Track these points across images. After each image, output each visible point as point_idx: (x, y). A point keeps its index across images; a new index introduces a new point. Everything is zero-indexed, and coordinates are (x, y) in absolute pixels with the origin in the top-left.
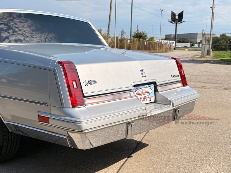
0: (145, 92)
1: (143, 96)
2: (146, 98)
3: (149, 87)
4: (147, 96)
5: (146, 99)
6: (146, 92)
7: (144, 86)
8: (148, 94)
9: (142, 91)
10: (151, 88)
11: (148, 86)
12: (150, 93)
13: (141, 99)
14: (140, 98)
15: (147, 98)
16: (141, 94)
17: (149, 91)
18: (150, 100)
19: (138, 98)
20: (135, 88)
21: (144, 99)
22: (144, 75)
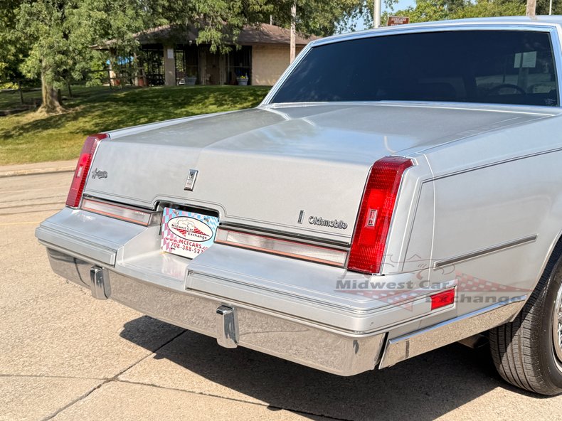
0: (193, 228)
1: (188, 237)
2: (193, 245)
3: (206, 222)
4: (199, 243)
5: (193, 248)
6: (197, 231)
7: (193, 214)
8: (201, 239)
9: (186, 223)
10: (210, 225)
11: (202, 217)
12: (208, 238)
13: (181, 241)
14: (178, 239)
15: (197, 246)
16: (183, 232)
17: (204, 232)
19: (175, 236)
20: (171, 211)
21: (189, 246)
22: (187, 186)
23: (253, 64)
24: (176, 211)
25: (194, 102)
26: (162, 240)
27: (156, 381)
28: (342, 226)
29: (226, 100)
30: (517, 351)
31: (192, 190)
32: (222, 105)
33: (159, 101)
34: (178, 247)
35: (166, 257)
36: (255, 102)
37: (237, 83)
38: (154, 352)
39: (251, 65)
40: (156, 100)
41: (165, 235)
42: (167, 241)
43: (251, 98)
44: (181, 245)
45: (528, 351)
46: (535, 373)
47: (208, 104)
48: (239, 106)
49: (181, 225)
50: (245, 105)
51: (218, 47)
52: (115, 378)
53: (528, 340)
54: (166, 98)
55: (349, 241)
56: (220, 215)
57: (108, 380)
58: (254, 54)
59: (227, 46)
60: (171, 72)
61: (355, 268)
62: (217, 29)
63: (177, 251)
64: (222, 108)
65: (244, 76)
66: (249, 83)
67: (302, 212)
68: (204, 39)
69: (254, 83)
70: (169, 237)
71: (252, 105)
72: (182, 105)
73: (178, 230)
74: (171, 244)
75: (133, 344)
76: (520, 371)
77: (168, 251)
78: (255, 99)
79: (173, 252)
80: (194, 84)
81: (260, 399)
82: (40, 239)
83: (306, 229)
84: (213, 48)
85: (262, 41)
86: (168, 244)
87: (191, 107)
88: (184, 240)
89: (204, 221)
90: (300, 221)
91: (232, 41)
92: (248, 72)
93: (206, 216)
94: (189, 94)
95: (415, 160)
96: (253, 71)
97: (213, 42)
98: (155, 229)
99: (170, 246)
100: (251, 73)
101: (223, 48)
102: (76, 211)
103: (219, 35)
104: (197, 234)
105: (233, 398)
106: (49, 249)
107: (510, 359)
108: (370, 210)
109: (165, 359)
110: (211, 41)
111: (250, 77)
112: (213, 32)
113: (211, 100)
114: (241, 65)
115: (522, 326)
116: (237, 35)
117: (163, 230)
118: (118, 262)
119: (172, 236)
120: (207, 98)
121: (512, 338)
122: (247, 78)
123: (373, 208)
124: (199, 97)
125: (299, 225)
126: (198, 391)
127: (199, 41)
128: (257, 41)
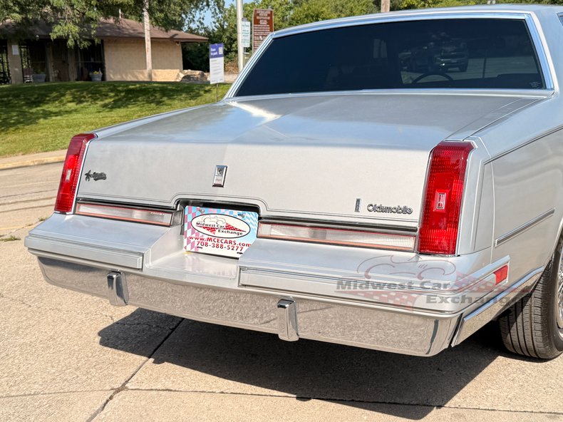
0: (225, 225)
2: (226, 242)
3: (240, 218)
4: (233, 240)
5: (225, 245)
6: (229, 228)
7: (223, 211)
8: (236, 236)
9: (215, 220)
10: (247, 221)
11: (235, 213)
12: (244, 234)
13: (209, 239)
14: (205, 237)
15: (230, 242)
16: (212, 229)
17: (239, 228)
18: (239, 251)
19: (201, 234)
20: (194, 209)
21: (220, 243)
22: (215, 182)
23: (106, 58)
24: (201, 208)
25: (49, 100)
26: (185, 241)
27: (170, 386)
28: (406, 211)
29: (85, 97)
30: (528, 320)
31: (222, 186)
32: (81, 102)
33: (10, 100)
34: (206, 245)
35: (190, 257)
36: (117, 98)
37: (90, 79)
38: (149, 357)
39: (104, 60)
40: (6, 99)
41: (189, 233)
42: (192, 241)
43: (112, 94)
44: (210, 243)
45: (539, 319)
46: (543, 339)
47: (65, 101)
48: (100, 103)
49: (207, 222)
50: (107, 101)
51: (75, 41)
52: (123, 388)
53: (539, 309)
54: (17, 96)
55: (416, 225)
56: (261, 209)
57: (118, 390)
58: (106, 48)
59: (85, 40)
60: (17, 69)
61: (428, 251)
62: (75, 23)
63: (205, 250)
64: (82, 105)
65: (98, 71)
66: (103, 78)
67: (358, 201)
68: (61, 33)
69: (108, 79)
70: (194, 236)
71: (114, 101)
72: (37, 103)
73: (204, 228)
74: (196, 243)
75: (121, 352)
76: (528, 338)
77: (193, 250)
78: (116, 95)
79: (200, 250)
80: (43, 80)
81: (284, 391)
82: (29, 249)
83: (364, 216)
84: (70, 43)
85: (114, 34)
86: (194, 243)
87: (47, 106)
88: (213, 238)
89: (238, 217)
90: (357, 210)
91: (90, 36)
92: (101, 67)
93: (241, 212)
94: (43, 92)
95: (474, 143)
96: (106, 66)
97: (70, 37)
98: (176, 229)
99: (196, 245)
100: (104, 68)
101: (81, 43)
102: (69, 216)
103: (77, 29)
104: (230, 231)
105: (257, 393)
106: (41, 259)
107: (520, 328)
108: (438, 194)
109: (166, 363)
110: (68, 35)
111: (103, 72)
112: (71, 25)
113: (68, 97)
114: (92, 60)
115: (533, 296)
116: (96, 29)
117: (186, 229)
118: (146, 265)
119: (197, 235)
120: (64, 95)
121: (522, 308)
122: (101, 73)
123: (442, 191)
124: (54, 94)
125: (357, 213)
126: (218, 391)
127: (53, 36)
128: (108, 34)
